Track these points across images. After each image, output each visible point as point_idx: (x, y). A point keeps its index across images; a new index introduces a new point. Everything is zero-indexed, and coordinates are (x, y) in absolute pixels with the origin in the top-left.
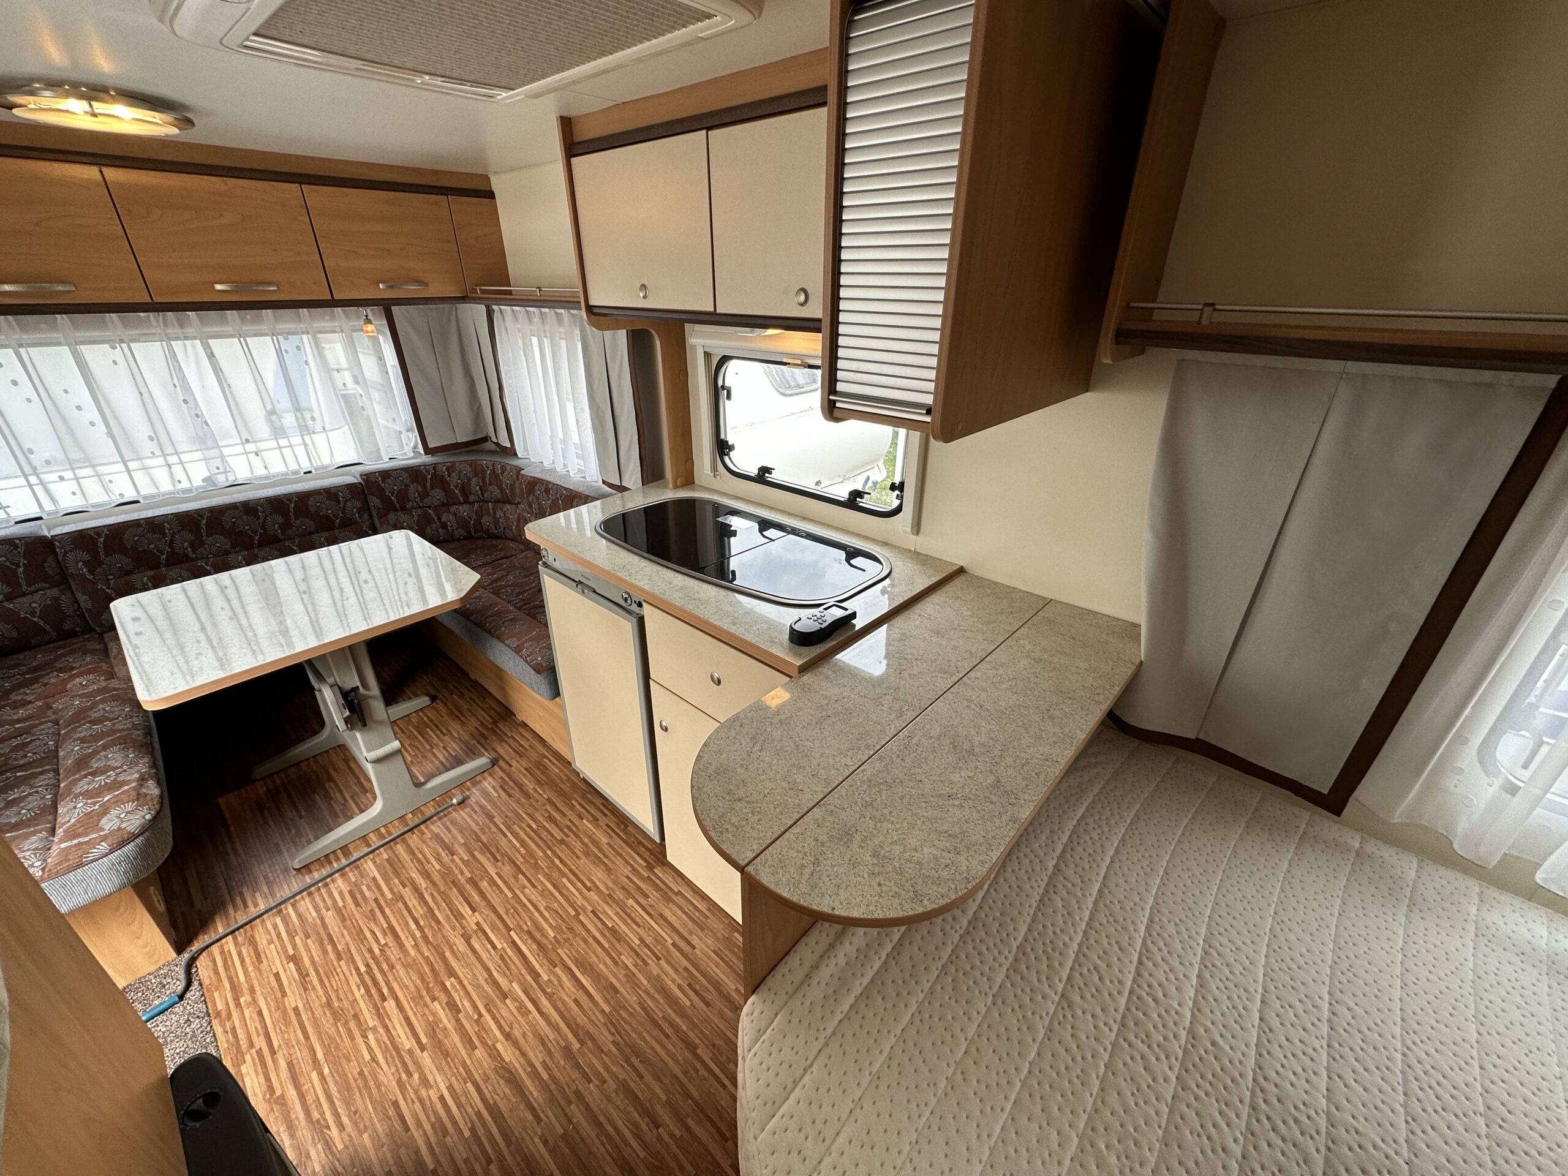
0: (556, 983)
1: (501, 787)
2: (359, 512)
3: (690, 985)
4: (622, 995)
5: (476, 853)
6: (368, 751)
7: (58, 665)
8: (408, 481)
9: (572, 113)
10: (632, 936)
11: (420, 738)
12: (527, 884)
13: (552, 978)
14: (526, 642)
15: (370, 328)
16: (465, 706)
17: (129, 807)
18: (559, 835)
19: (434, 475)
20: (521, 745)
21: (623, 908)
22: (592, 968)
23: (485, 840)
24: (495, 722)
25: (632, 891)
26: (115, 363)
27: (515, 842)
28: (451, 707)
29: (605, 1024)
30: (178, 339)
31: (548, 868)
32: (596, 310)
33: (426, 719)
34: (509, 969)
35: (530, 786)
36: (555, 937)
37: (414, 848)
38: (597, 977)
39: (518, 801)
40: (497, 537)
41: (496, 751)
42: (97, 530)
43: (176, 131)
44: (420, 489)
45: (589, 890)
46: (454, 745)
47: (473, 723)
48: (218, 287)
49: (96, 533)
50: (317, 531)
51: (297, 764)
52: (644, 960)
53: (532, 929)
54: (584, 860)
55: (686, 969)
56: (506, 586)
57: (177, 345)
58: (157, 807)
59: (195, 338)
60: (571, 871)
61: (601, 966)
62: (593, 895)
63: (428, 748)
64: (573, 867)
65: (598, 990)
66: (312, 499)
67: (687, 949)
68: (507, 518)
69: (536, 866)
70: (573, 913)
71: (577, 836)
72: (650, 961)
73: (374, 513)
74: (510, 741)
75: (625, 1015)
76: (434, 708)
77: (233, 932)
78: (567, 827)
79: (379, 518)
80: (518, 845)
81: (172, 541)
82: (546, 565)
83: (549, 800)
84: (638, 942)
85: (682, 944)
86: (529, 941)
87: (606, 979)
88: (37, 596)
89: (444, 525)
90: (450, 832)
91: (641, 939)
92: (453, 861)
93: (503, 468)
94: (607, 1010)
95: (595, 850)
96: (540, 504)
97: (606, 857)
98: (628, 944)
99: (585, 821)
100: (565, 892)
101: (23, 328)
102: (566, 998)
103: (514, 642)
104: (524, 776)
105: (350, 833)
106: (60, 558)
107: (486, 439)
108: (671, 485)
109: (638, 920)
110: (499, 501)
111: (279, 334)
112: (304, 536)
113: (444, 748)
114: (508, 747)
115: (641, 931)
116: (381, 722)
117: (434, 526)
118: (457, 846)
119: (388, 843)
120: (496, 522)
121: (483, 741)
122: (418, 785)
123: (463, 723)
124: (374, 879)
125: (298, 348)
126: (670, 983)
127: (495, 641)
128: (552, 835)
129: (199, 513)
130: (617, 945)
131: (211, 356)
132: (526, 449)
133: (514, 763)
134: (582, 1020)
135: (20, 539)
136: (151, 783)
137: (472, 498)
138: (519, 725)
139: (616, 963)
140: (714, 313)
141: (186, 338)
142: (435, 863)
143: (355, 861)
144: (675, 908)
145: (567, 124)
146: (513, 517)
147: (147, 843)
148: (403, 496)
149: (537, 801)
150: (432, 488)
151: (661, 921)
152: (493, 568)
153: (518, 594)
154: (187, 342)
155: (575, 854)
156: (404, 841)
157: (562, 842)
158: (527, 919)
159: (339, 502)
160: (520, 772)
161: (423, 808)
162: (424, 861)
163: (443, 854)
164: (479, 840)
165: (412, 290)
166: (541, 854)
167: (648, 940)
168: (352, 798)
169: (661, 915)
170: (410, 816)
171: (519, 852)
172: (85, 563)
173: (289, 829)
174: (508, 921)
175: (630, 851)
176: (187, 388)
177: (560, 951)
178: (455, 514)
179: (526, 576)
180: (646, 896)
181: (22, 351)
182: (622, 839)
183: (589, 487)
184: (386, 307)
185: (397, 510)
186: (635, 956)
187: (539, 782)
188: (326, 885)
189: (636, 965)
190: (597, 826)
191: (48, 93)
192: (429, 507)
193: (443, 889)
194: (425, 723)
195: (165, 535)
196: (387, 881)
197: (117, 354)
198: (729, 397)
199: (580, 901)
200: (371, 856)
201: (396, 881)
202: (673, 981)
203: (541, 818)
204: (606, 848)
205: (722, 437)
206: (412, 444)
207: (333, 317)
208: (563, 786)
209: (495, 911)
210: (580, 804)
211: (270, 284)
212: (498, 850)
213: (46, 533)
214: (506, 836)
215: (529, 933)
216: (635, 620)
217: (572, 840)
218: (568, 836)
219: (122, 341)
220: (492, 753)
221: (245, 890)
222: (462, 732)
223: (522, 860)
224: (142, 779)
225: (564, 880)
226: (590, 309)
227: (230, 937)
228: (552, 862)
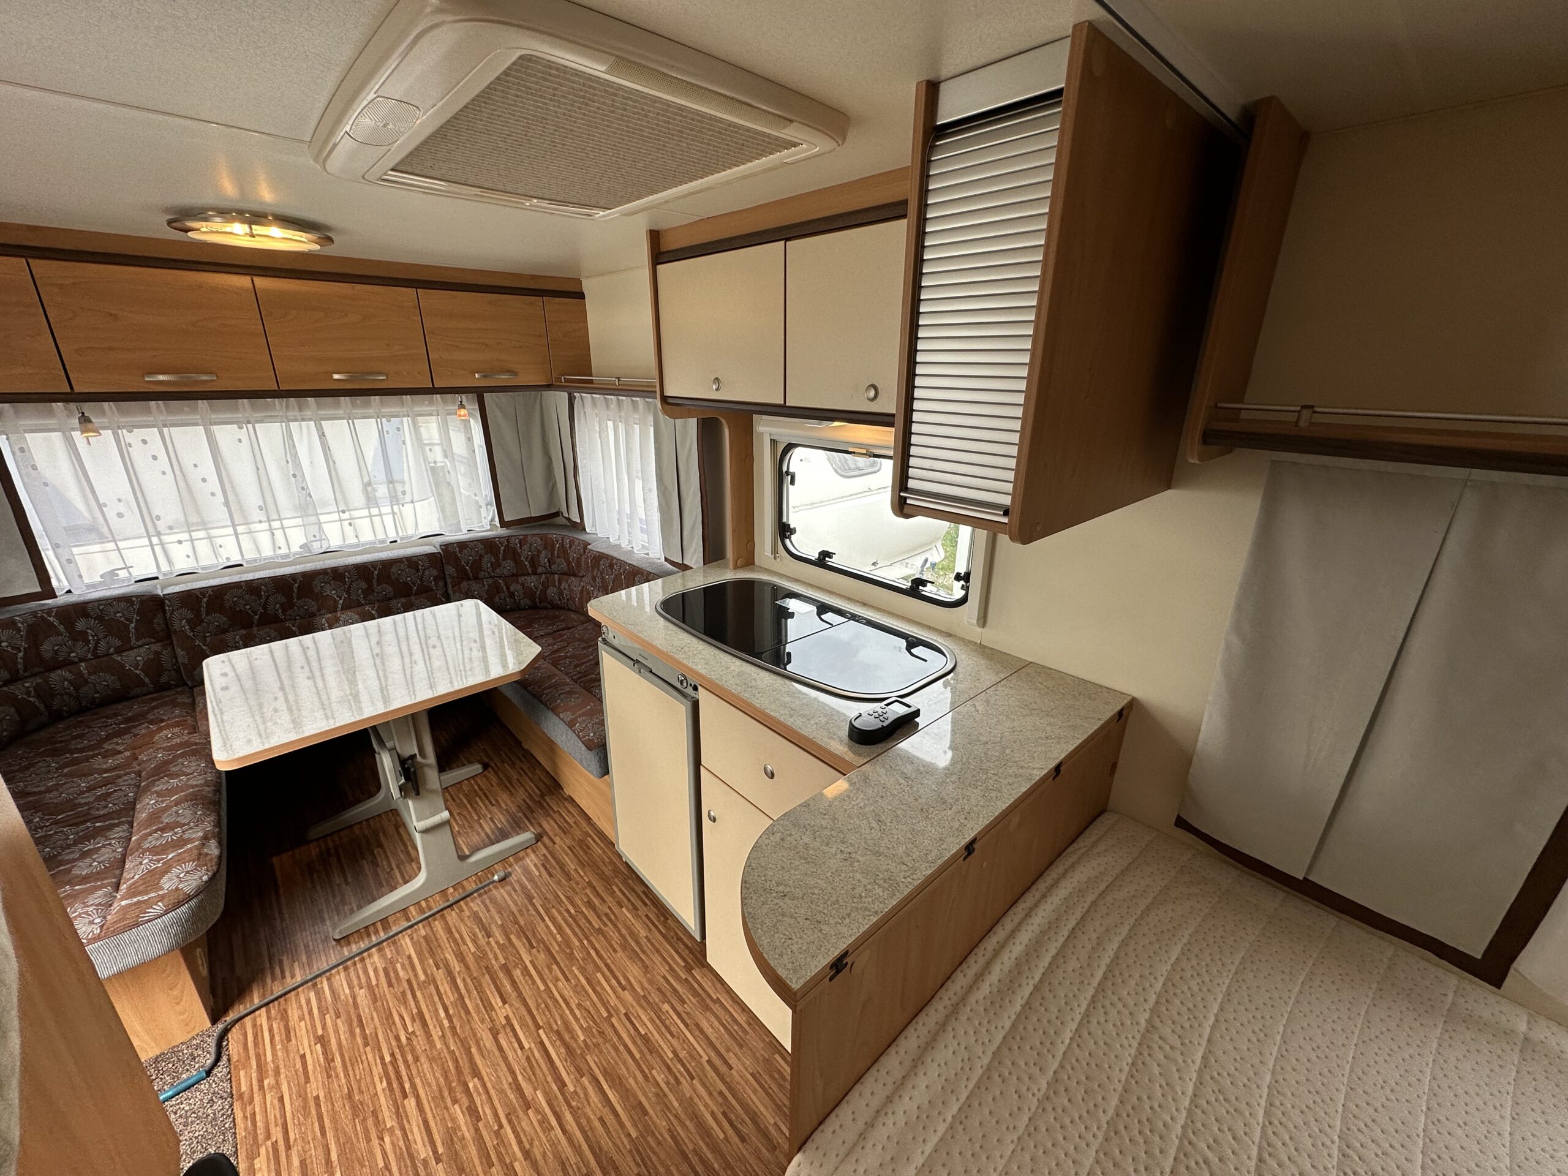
0: (582, 1096)
1: (543, 865)
2: (434, 580)
3: (724, 1114)
4: (651, 1118)
5: (512, 937)
6: (418, 821)
7: (150, 717)
8: (483, 553)
9: (661, 226)
10: (665, 1047)
11: (469, 806)
12: (560, 976)
13: (579, 1090)
14: (579, 716)
15: (463, 412)
16: (515, 776)
17: (190, 866)
18: (596, 924)
19: (507, 546)
20: (566, 821)
21: (658, 1012)
22: (621, 1083)
23: (522, 923)
24: (542, 796)
25: (668, 994)
26: (240, 441)
27: (552, 928)
28: (502, 776)
29: (630, 1151)
30: (296, 420)
31: (584, 959)
32: (670, 401)
33: (476, 787)
34: (534, 1074)
35: (571, 865)
36: (585, 1041)
37: (451, 924)
38: (625, 1093)
39: (559, 883)
40: (559, 608)
41: (541, 826)
42: (203, 591)
43: (317, 247)
44: (493, 560)
45: (624, 989)
46: (501, 817)
47: (521, 794)
48: (336, 376)
49: (201, 593)
50: (395, 597)
51: (350, 827)
52: (676, 1079)
53: (562, 1029)
54: (620, 954)
55: (721, 1093)
56: (566, 657)
57: (294, 425)
58: (215, 868)
59: (310, 420)
60: (607, 965)
61: (631, 1080)
62: (627, 996)
63: (476, 818)
64: (609, 961)
65: (625, 1109)
66: (394, 567)
67: (723, 1069)
68: (571, 590)
69: (571, 957)
70: (605, 1015)
71: (615, 926)
72: (682, 1080)
73: (449, 581)
74: (556, 816)
75: (653, 1143)
76: (485, 776)
77: (267, 1004)
78: (606, 915)
79: (453, 587)
80: (555, 931)
81: (266, 603)
82: (605, 641)
83: (589, 883)
84: (671, 1055)
85: (718, 1062)
86: (558, 1043)
87: (635, 1096)
88: (142, 650)
89: (512, 595)
90: (488, 911)
91: (674, 1052)
92: (488, 943)
93: (572, 543)
94: (634, 1135)
95: (633, 944)
96: (603, 578)
97: (644, 952)
98: (661, 1057)
99: (624, 909)
100: (598, 988)
101: (169, 412)
102: (590, 1113)
103: (568, 716)
104: (567, 854)
105: (391, 905)
106: (168, 615)
107: (557, 514)
108: (731, 566)
109: (672, 1029)
110: (565, 574)
111: (384, 417)
112: (382, 601)
113: (491, 819)
114: (552, 822)
115: (674, 1042)
116: (432, 791)
117: (502, 595)
118: (494, 928)
119: (427, 918)
120: (561, 593)
121: (529, 815)
122: (463, 858)
123: (512, 794)
124: (409, 957)
125: (398, 429)
126: (702, 1108)
127: (550, 714)
128: (590, 923)
129: (293, 576)
130: (648, 1057)
131: (322, 435)
132: (594, 525)
133: (557, 840)
134: (606, 1143)
135: (137, 597)
136: (213, 843)
137: (540, 570)
138: (566, 799)
139: (646, 1077)
140: (784, 406)
141: (303, 420)
142: (470, 945)
143: (393, 936)
144: (713, 1019)
145: (655, 236)
146: (577, 590)
147: (200, 906)
148: (477, 565)
149: (578, 884)
150: (504, 559)
151: (697, 1033)
152: (554, 639)
153: (576, 666)
154: (303, 423)
155: (612, 946)
156: (443, 917)
157: (600, 931)
158: (557, 1017)
159: (418, 570)
160: (563, 850)
161: (465, 883)
162: (460, 941)
163: (480, 936)
164: (517, 922)
165: (504, 379)
166: (577, 943)
167: (683, 1054)
168: (398, 867)
169: (697, 1025)
170: (451, 890)
171: (555, 939)
172: (188, 622)
173: (334, 896)
174: (537, 1017)
175: (669, 947)
176: (298, 464)
177: (588, 1058)
178: (523, 585)
179: (584, 648)
180: (683, 1002)
181: (165, 430)
182: (660, 932)
183: (651, 564)
184: (479, 394)
185: (470, 579)
186: (667, 1073)
187: (581, 863)
188: (362, 960)
189: (668, 1083)
190: (637, 917)
191: (218, 219)
192: (500, 577)
193: (475, 974)
194: (475, 790)
195: (260, 597)
196: (422, 961)
197: (242, 433)
198: (792, 482)
199: (613, 1001)
200: (409, 931)
201: (431, 961)
202: (706, 1106)
203: (579, 902)
204: (644, 941)
205: (784, 520)
206: (490, 518)
207: (431, 403)
208: (604, 868)
209: (526, 1005)
210: (620, 890)
211: (380, 373)
212: (534, 935)
213: (160, 593)
214: (544, 920)
215: (558, 1033)
216: (689, 704)
217: (610, 930)
218: (605, 925)
219: (249, 422)
220: (537, 827)
221: (285, 958)
222: (509, 803)
223: (557, 948)
224: (206, 838)
225: (599, 975)
226: (665, 399)
227: (264, 1009)
228: (589, 953)
